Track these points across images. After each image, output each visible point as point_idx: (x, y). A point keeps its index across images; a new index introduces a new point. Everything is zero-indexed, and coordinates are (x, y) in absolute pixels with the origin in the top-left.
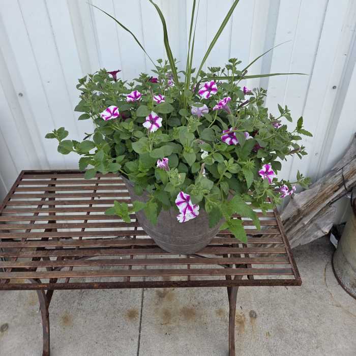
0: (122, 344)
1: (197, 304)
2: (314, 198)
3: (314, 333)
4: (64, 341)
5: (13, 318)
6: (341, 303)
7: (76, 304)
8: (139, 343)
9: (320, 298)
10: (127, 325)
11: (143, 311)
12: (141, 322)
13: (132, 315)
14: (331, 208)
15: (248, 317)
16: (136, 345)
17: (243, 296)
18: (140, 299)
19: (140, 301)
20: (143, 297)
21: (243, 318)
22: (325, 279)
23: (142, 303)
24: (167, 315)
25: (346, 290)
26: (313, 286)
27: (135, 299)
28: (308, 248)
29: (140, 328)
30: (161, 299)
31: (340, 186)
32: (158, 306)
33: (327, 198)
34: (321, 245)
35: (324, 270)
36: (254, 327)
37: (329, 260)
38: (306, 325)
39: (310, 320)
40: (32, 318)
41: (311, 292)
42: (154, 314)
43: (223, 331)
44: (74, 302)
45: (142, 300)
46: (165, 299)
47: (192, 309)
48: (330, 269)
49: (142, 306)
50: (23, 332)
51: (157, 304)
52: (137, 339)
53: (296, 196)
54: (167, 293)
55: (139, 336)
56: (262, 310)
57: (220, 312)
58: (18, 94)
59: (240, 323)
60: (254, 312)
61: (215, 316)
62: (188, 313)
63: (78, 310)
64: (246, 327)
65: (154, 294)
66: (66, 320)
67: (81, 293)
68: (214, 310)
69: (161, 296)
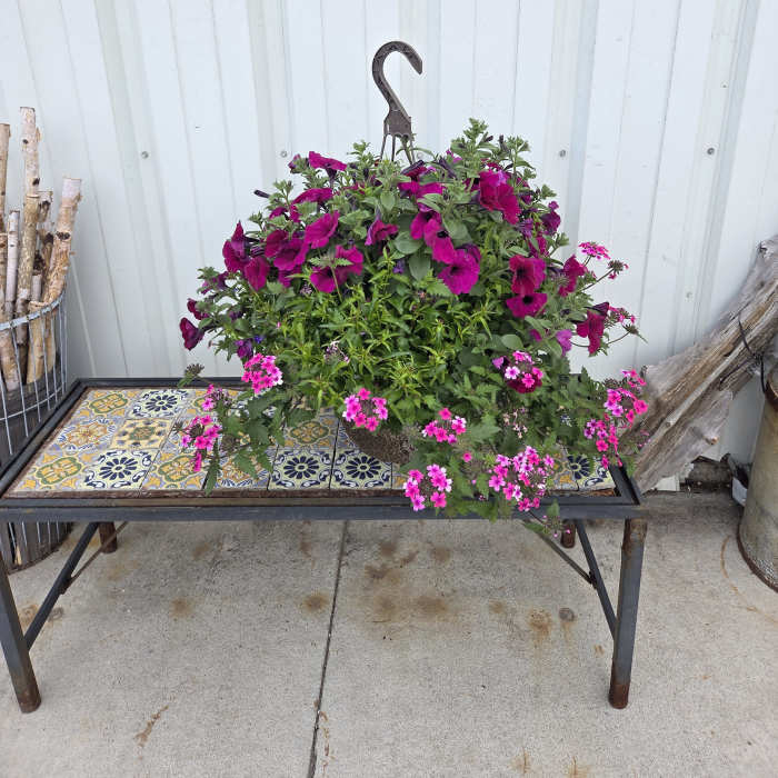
0: (292, 650)
1: (449, 591)
2: (686, 375)
3: (700, 653)
4: (175, 642)
5: (74, 601)
6: (759, 605)
7: (201, 581)
8: (327, 652)
9: (712, 594)
10: (305, 619)
11: (338, 599)
12: (332, 617)
13: (314, 604)
14: (721, 393)
15: (556, 618)
16: (322, 652)
17: (546, 583)
18: (333, 580)
19: (333, 583)
20: (338, 575)
21: (546, 619)
22: (723, 564)
23: (337, 585)
24: (387, 606)
25: (767, 582)
26: (696, 573)
27: (324, 578)
28: (686, 511)
29: (331, 624)
30: (375, 581)
31: (735, 344)
32: (369, 592)
33: (712, 371)
34: (715, 508)
35: (720, 549)
36: (569, 635)
37: (731, 532)
38: (681, 638)
39: (689, 630)
40: (112, 600)
41: (691, 583)
42: (359, 605)
43: (503, 639)
44: (198, 578)
45: (338, 580)
46: (383, 582)
47: (439, 601)
48: (732, 546)
49: (336, 590)
50: (92, 624)
51: (366, 589)
52: (324, 644)
53: (650, 371)
54: (388, 570)
55: (329, 639)
56: (585, 608)
57: (497, 608)
58: (140, 152)
59: (541, 627)
60: (569, 611)
61: (487, 613)
62: (432, 606)
63: (206, 591)
64: (552, 635)
65: (363, 572)
66: (181, 606)
67: (214, 563)
68: (485, 603)
69: (376, 575)
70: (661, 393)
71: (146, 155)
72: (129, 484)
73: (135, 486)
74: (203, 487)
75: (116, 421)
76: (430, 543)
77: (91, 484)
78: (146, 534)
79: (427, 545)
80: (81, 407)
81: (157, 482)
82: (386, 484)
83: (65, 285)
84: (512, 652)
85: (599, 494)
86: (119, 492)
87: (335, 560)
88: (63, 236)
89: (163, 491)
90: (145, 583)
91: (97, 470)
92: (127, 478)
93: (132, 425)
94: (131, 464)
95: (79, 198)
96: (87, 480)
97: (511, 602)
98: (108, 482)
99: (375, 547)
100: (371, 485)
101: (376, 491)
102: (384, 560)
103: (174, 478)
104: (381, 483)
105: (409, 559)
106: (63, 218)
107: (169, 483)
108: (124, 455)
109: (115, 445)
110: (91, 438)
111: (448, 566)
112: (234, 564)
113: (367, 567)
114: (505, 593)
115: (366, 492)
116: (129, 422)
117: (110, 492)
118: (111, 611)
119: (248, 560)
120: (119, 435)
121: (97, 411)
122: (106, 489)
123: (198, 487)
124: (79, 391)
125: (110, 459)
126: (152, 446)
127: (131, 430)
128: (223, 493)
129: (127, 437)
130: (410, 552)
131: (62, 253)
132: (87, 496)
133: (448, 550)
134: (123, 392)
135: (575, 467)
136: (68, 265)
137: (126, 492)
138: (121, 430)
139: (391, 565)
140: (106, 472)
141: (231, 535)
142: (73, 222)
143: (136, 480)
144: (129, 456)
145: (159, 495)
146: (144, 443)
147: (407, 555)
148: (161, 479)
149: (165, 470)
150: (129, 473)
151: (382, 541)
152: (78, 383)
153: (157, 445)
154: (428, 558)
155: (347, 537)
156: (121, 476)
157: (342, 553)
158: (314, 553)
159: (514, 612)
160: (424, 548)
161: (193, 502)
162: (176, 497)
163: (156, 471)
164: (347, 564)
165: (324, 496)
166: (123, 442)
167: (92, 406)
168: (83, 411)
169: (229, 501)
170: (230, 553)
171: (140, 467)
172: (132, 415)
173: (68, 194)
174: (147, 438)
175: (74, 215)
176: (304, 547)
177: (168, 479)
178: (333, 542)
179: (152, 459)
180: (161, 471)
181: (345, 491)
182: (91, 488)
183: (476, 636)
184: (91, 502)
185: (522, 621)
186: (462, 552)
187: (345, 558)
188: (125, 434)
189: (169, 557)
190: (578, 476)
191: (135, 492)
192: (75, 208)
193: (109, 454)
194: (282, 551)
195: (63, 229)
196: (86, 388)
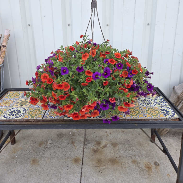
0: (70, 176)
1: (119, 157)
4: (32, 173)
7: (41, 154)
8: (81, 176)
10: (74, 166)
11: (84, 159)
12: (82, 165)
13: (76, 161)
15: (153, 165)
18: (82, 153)
20: (84, 151)
21: (150, 165)
24: (99, 161)
27: (79, 152)
29: (82, 167)
30: (95, 153)
36: (158, 171)
40: (12, 160)
43: (138, 172)
44: (40, 152)
46: (98, 153)
47: (116, 159)
49: (83, 156)
51: (92, 156)
52: (80, 174)
53: (176, 87)
54: (99, 150)
55: (81, 173)
56: (162, 161)
57: (134, 162)
58: (28, 25)
59: (149, 168)
60: (157, 162)
61: (131, 163)
62: (113, 161)
63: (42, 156)
64: (153, 171)
65: (91, 150)
66: (34, 161)
67: (45, 148)
68: (130, 160)
69: (95, 151)
70: (179, 94)
71: (29, 25)
72: (18, 117)
73: (20, 118)
74: (43, 118)
75: (16, 99)
76: (111, 141)
77: (5, 117)
78: (25, 139)
79: (110, 142)
80: (5, 96)
81: (27, 117)
82: (103, 117)
83: (4, 61)
84: (141, 176)
85: (174, 120)
86: (14, 120)
87: (82, 147)
88: (4, 46)
89: (29, 120)
90: (23, 154)
91: (8, 113)
92: (18, 116)
93: (20, 101)
94: (19, 112)
95: (9, 35)
96: (4, 116)
97: (138, 160)
98: (11, 117)
99: (94, 143)
100: (98, 118)
101: (100, 120)
102: (97, 147)
103: (33, 115)
104: (101, 117)
105: (105, 146)
106: (4, 41)
107: (31, 117)
108: (18, 109)
109: (15, 106)
110: (7, 104)
111: (117, 149)
112: (51, 148)
113: (92, 149)
114: (136, 157)
115: (96, 120)
116: (20, 100)
117: (11, 120)
118: (12, 163)
119: (56, 147)
120: (16, 103)
121: (10, 97)
122: (10, 119)
123: (41, 118)
124: (6, 92)
125: (13, 110)
126: (26, 106)
127: (20, 102)
128: (49, 120)
129: (19, 104)
130: (105, 144)
131: (3, 51)
132: (4, 121)
133: (117, 143)
134: (19, 92)
135: (164, 112)
136: (5, 55)
137: (17, 120)
138: (17, 102)
139: (99, 148)
140: (11, 114)
141: (50, 139)
142: (7, 43)
143: (21, 116)
144: (19, 109)
145: (28, 121)
146: (24, 106)
147: (104, 145)
148: (29, 116)
149: (30, 113)
150: (19, 114)
151: (96, 141)
152: (6, 90)
153: (28, 106)
154: (111, 146)
155: (85, 140)
156: (16, 115)
157: (84, 145)
158: (76, 144)
159: (140, 163)
160: (109, 143)
161: (39, 123)
162: (33, 121)
163: (27, 114)
164: (86, 148)
165: (83, 121)
166: (17, 105)
167: (9, 96)
168: (6, 97)
169: (51, 123)
170: (50, 145)
171: (22, 112)
172: (21, 98)
173: (6, 34)
174: (25, 104)
175: (8, 40)
176: (73, 143)
177: (31, 116)
178: (81, 141)
179: (26, 110)
180: (29, 114)
181: (90, 120)
182: (5, 119)
183: (128, 171)
184: (5, 123)
185: (142, 166)
186: (121, 144)
187: (85, 146)
188: (18, 103)
189: (31, 146)
190: (165, 115)
191: (19, 120)
192: (8, 38)
193: (12, 109)
194: (66, 144)
195: (4, 44)
196: (8, 91)
